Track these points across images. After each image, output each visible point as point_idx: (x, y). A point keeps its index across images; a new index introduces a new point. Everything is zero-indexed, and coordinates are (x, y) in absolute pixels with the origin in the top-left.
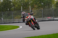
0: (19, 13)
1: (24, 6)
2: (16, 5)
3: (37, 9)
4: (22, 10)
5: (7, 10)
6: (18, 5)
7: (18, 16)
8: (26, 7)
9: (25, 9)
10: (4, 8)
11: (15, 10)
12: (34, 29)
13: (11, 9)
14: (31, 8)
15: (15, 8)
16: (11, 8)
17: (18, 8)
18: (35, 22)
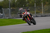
0: (33, 9)
1: (37, 3)
2: (30, 2)
3: (48, 6)
4: (35, 6)
6: (32, 2)
7: (32, 11)
8: (39, 3)
9: (38, 5)
10: (20, 4)
13: (26, 5)
14: (43, 4)
17: (32, 4)
18: (31, 18)
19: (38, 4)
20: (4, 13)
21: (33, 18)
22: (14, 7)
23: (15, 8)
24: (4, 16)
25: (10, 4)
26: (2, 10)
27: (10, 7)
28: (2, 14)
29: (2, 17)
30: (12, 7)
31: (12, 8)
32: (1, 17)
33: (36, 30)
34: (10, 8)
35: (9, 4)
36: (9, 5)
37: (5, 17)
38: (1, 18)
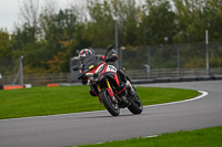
0: (199, 51)
1: (216, 29)
2: (190, 26)
4: (207, 42)
5: (163, 42)
6: (197, 26)
8: (220, 31)
9: (216, 37)
10: (153, 35)
11: (186, 40)
13: (174, 38)
15: (185, 36)
16: (174, 34)
17: (196, 34)
19: (216, 33)
21: (129, 89)
22: (132, 45)
23: (134, 49)
25: (116, 34)
27: (117, 44)
30: (124, 45)
31: (123, 48)
33: (210, 126)
34: (119, 47)
35: (114, 32)
36: (114, 38)
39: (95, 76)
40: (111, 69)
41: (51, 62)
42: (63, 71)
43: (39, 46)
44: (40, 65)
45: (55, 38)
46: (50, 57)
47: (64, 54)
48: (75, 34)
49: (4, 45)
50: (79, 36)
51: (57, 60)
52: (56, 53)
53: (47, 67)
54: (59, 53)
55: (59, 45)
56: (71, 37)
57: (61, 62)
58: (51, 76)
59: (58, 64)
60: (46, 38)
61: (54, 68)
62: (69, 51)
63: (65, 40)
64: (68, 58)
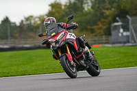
12: (72, 76)
20: (133, 31)
21: (87, 53)
24: (133, 38)
26: (128, 20)
28: (128, 33)
29: (128, 42)
32: (125, 40)
37: (135, 42)
38: (125, 43)
39: (57, 42)
40: (71, 36)
41: (95, 27)
42: (105, 34)
43: (87, 14)
44: (87, 29)
45: (99, 8)
46: (95, 23)
47: (107, 21)
48: (115, 5)
49: (58, 12)
50: (119, 6)
51: (100, 26)
52: (99, 20)
53: (93, 31)
54: (102, 20)
55: (102, 14)
56: (112, 7)
57: (104, 27)
58: (96, 38)
59: (101, 28)
60: (92, 8)
61: (98, 32)
62: (110, 18)
63: (107, 9)
64: (110, 24)
